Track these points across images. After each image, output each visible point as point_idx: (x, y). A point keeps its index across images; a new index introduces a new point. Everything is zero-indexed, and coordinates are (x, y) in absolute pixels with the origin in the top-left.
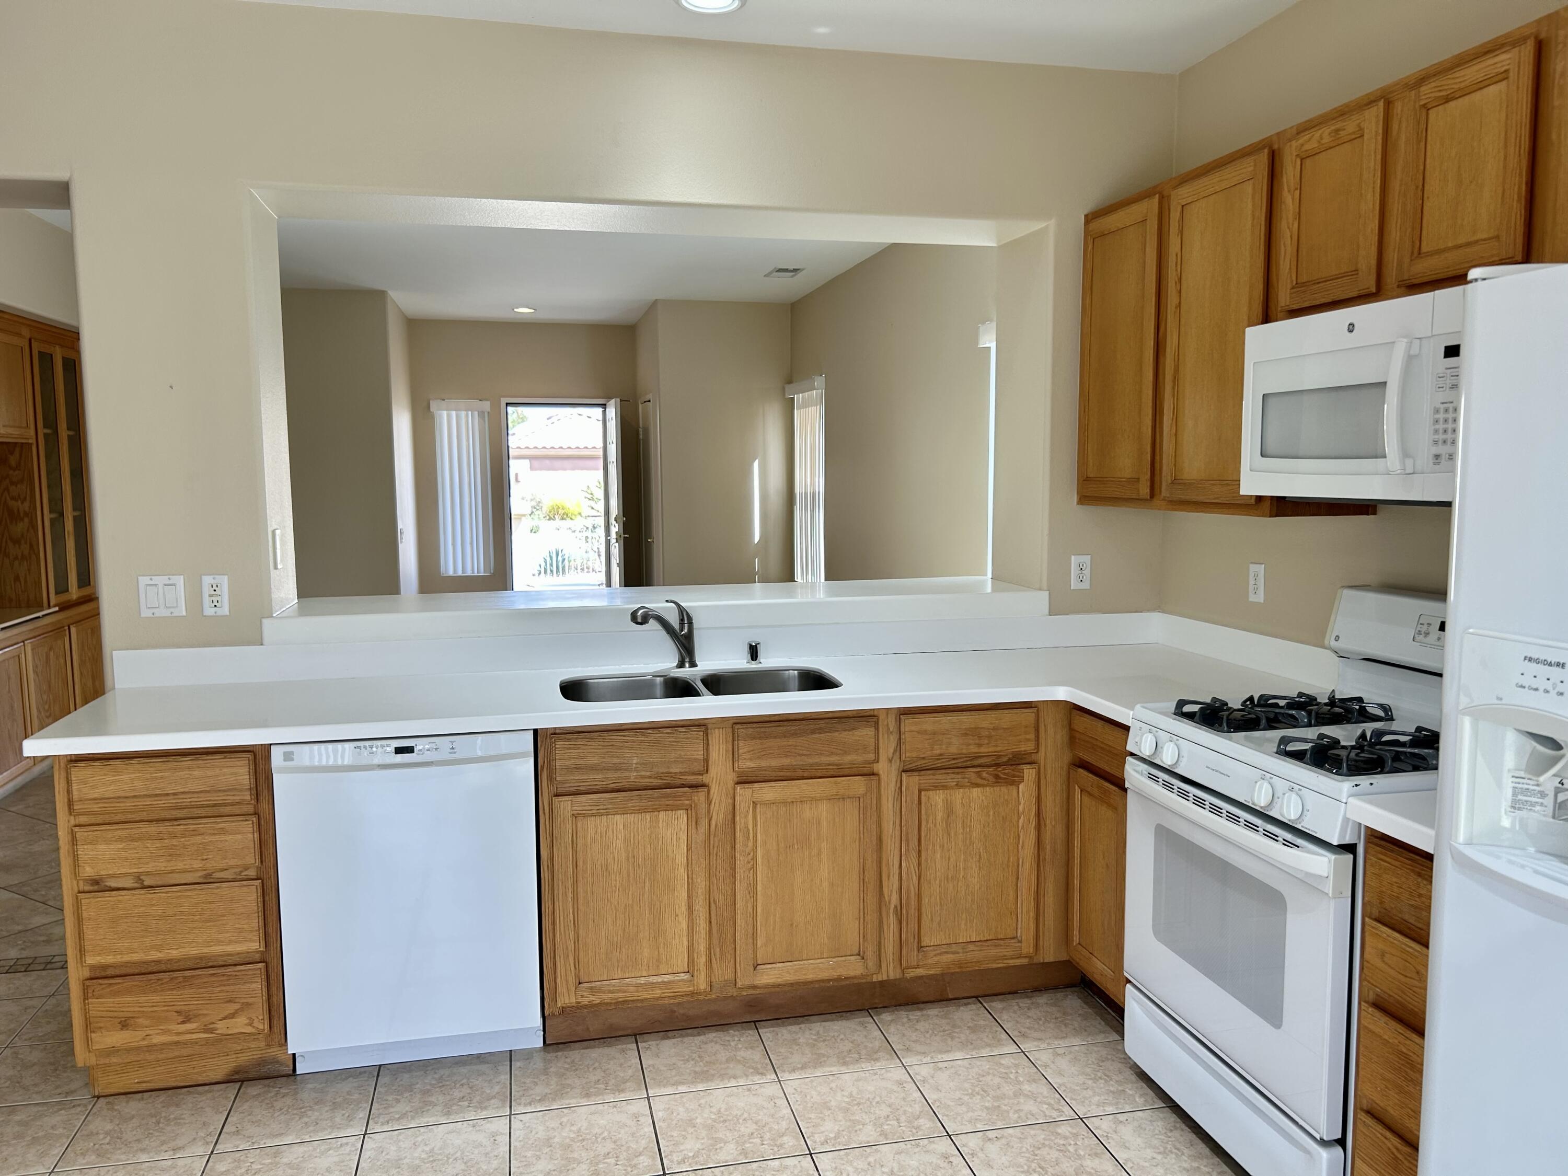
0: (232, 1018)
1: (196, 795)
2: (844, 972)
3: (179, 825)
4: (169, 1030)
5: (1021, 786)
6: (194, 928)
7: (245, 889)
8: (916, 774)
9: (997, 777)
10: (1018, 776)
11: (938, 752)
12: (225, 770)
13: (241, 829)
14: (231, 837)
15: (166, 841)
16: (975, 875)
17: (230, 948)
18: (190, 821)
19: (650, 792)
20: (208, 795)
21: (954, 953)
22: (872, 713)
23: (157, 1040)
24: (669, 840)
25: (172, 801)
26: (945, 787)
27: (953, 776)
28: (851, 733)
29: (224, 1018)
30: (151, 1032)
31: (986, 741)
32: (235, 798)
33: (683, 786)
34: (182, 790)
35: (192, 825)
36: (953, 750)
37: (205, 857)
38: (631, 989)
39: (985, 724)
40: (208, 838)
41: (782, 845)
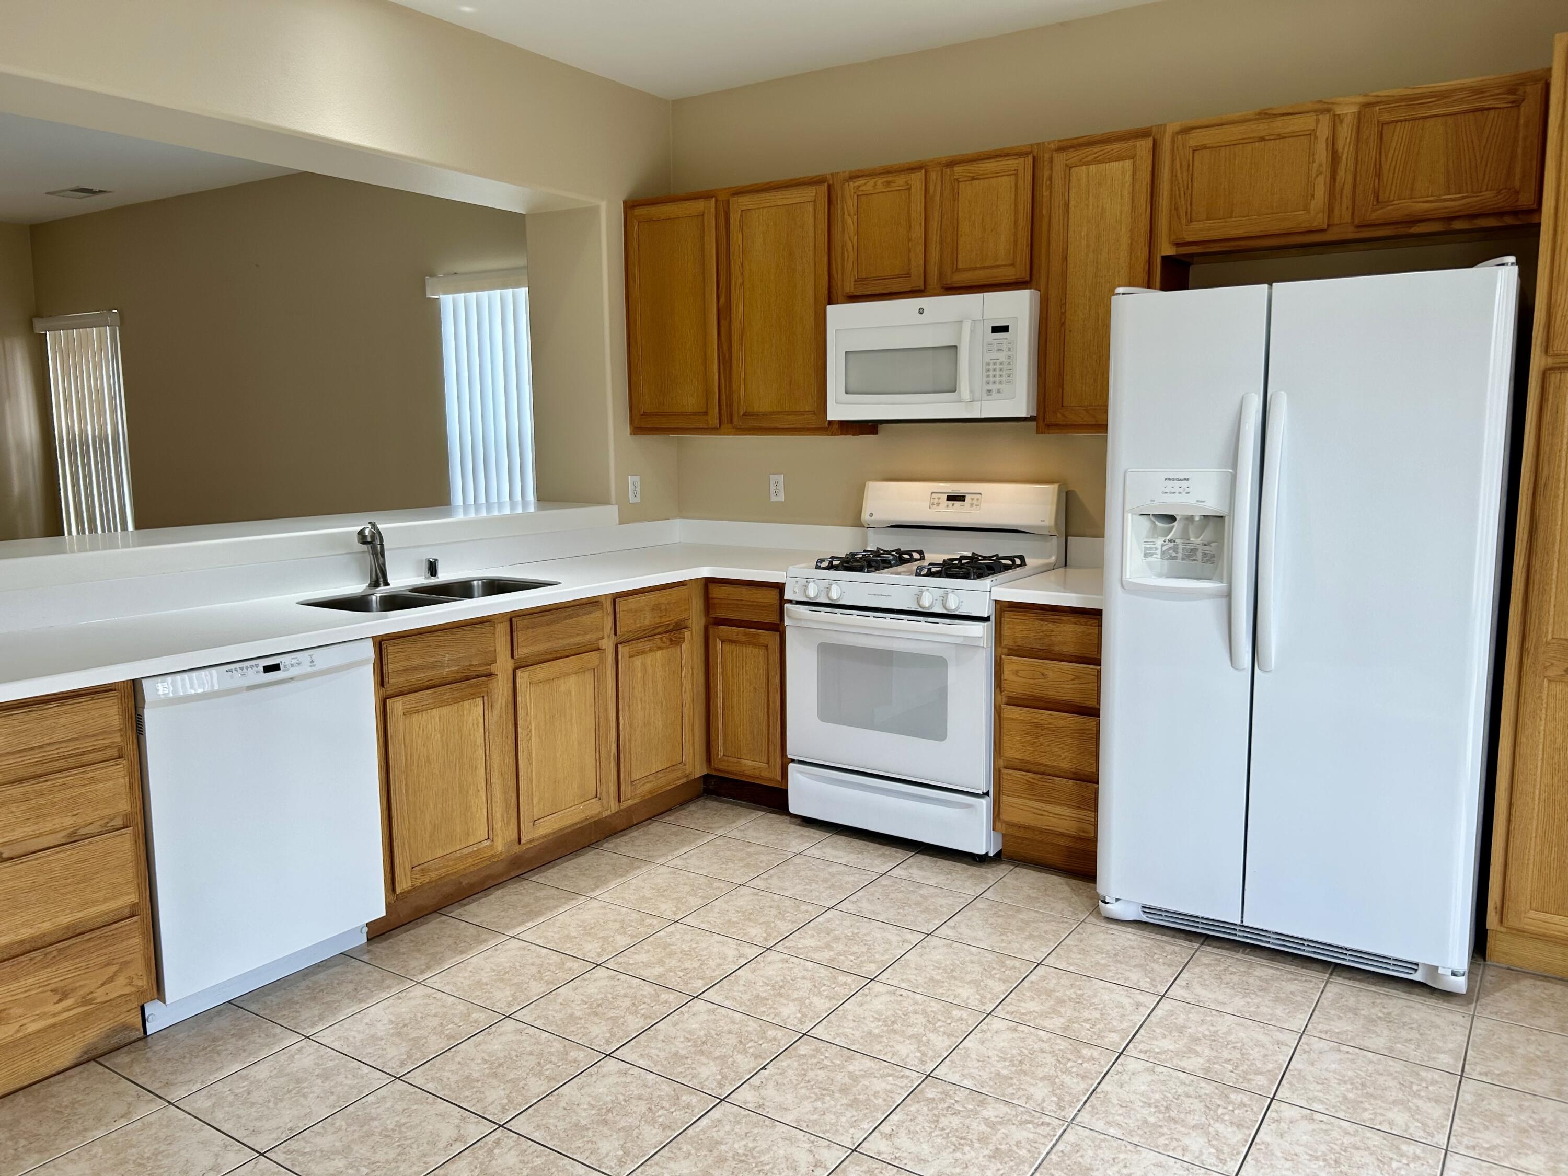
0: (112, 981)
1: (65, 745)
2: (589, 813)
3: (46, 781)
4: (45, 1014)
5: (684, 646)
6: (67, 893)
7: (119, 839)
8: (627, 644)
9: (671, 640)
10: (680, 638)
11: (638, 625)
12: (93, 713)
13: (113, 775)
14: (102, 785)
15: (33, 802)
16: (660, 719)
17: (103, 908)
18: (58, 775)
19: (458, 684)
20: (77, 742)
21: (650, 782)
22: (596, 599)
23: (32, 1028)
24: (471, 725)
25: (38, 756)
26: (643, 652)
27: (648, 643)
28: (588, 616)
29: (103, 985)
30: (25, 1021)
31: (664, 614)
32: (105, 742)
33: (478, 676)
34: (48, 741)
35: (60, 779)
36: (647, 622)
37: (75, 812)
38: (451, 863)
39: (663, 600)
40: (78, 791)
41: (548, 717)
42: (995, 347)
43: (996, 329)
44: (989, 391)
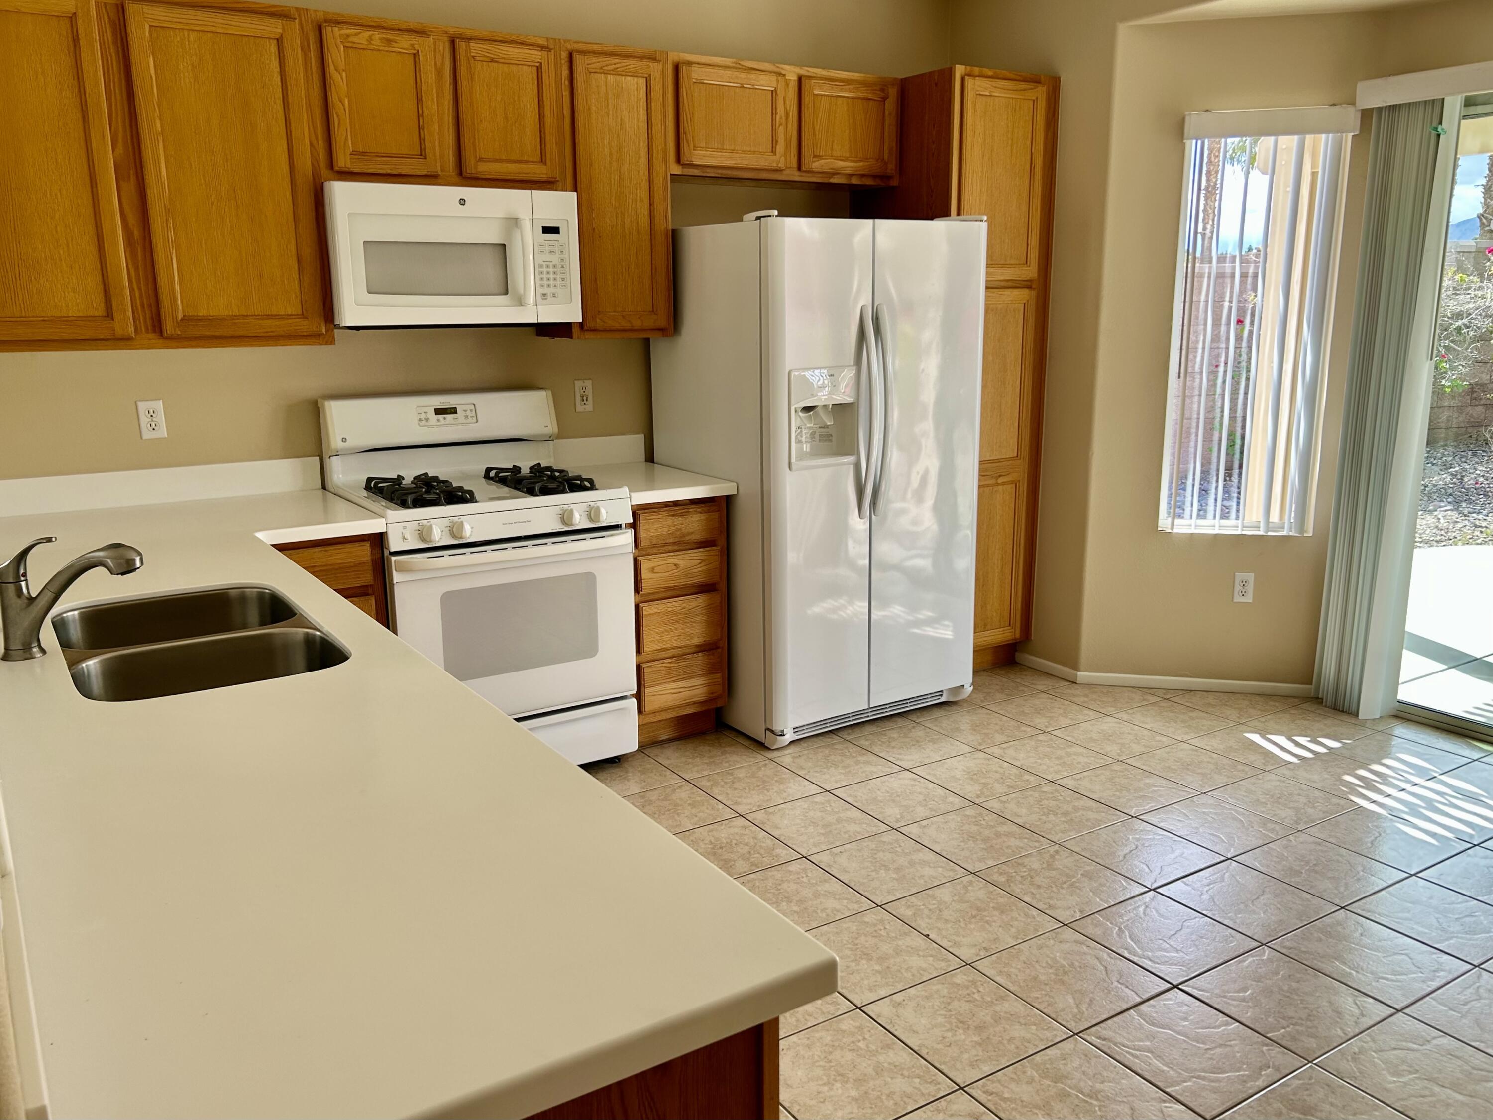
42: (548, 249)
43: (547, 230)
44: (544, 295)
